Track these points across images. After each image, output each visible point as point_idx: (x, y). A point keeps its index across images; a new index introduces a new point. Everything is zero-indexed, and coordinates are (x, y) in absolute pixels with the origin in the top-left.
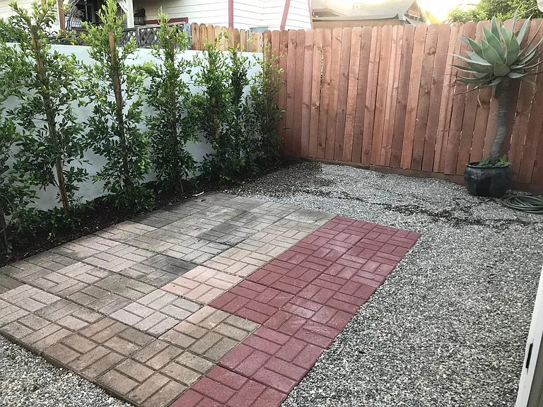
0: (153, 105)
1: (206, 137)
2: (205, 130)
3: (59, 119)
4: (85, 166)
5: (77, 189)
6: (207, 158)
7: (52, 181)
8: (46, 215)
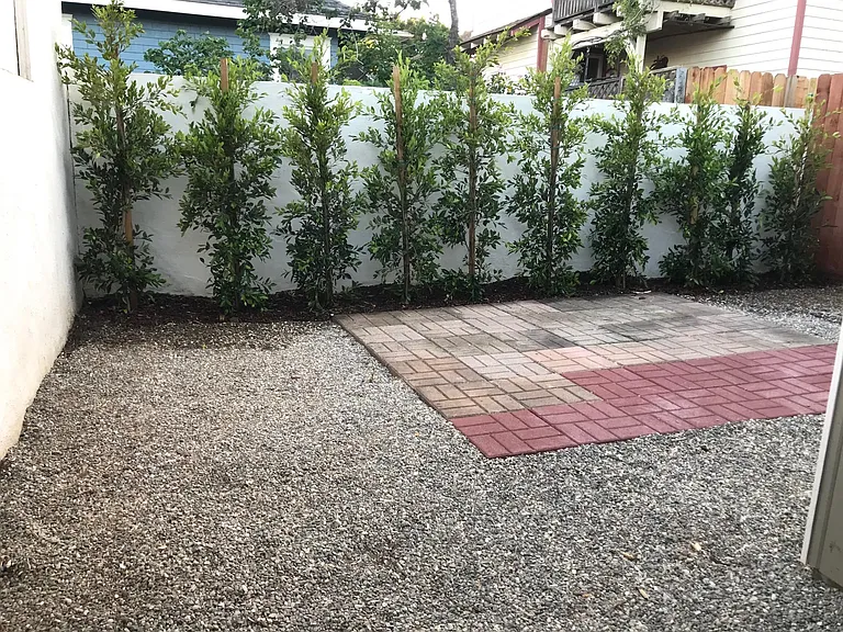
0: (605, 170)
1: (679, 222)
2: (680, 212)
3: (480, 173)
4: (499, 230)
5: (486, 254)
6: (674, 251)
7: (461, 239)
8: (450, 276)
